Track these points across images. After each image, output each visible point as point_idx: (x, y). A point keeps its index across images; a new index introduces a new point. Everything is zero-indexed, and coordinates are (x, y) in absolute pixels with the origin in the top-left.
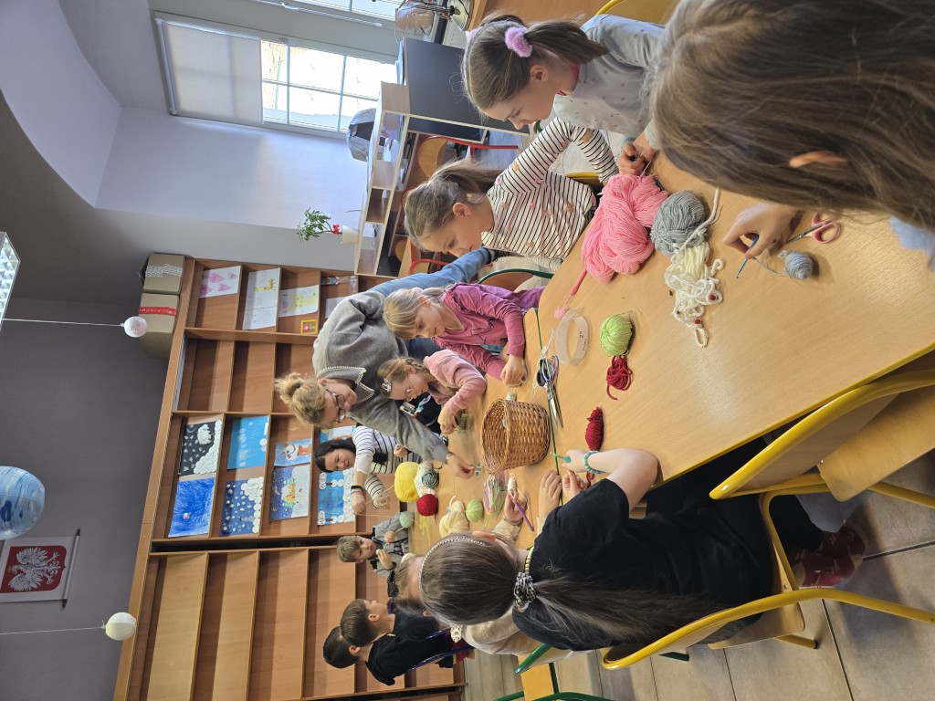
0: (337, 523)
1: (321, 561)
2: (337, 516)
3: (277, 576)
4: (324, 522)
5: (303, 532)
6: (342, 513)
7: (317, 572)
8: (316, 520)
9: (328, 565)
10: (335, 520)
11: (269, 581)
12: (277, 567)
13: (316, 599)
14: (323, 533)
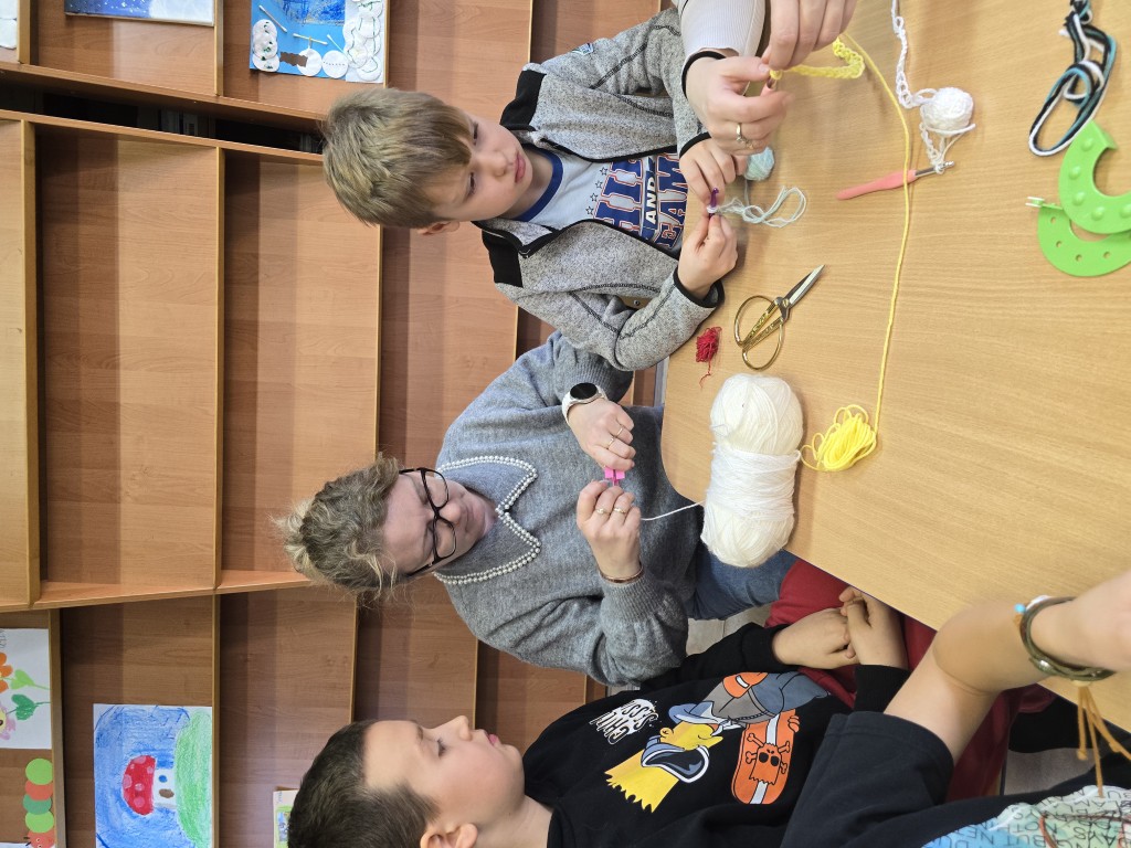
0: (321, 77)
1: (269, 194)
2: (323, 50)
3: (112, 220)
4: (275, 64)
5: (199, 81)
6: (340, 43)
7: (256, 226)
8: (247, 50)
9: (290, 210)
10: (314, 64)
11: (86, 232)
12: (111, 187)
13: (256, 310)
14: (271, 101)
